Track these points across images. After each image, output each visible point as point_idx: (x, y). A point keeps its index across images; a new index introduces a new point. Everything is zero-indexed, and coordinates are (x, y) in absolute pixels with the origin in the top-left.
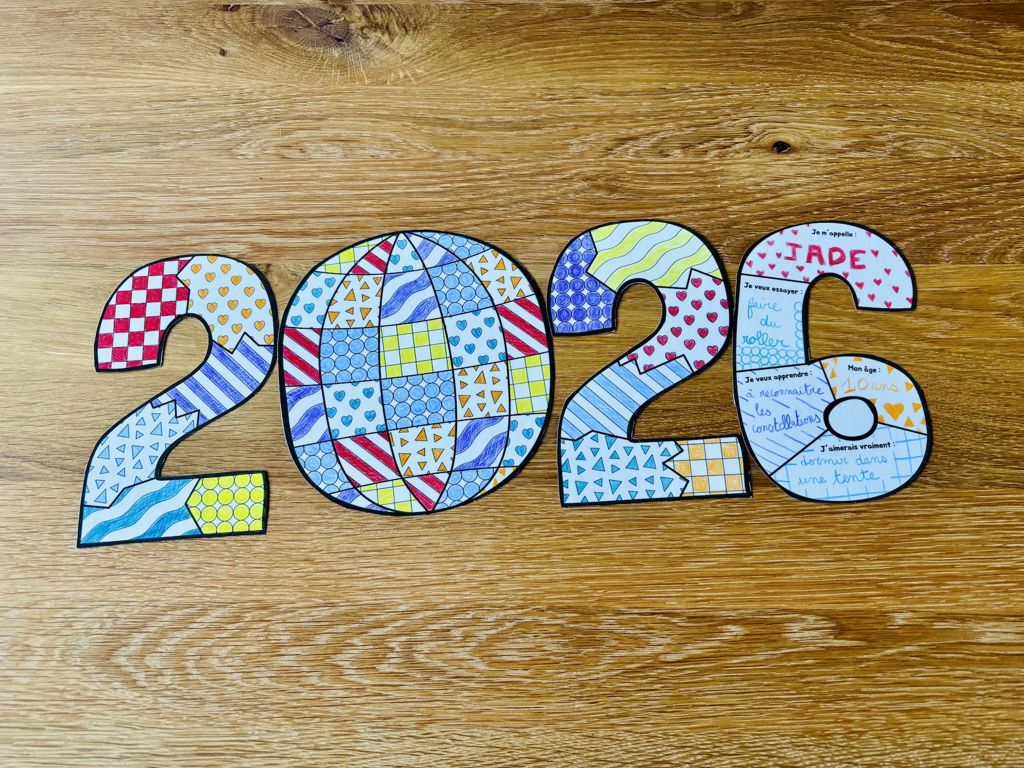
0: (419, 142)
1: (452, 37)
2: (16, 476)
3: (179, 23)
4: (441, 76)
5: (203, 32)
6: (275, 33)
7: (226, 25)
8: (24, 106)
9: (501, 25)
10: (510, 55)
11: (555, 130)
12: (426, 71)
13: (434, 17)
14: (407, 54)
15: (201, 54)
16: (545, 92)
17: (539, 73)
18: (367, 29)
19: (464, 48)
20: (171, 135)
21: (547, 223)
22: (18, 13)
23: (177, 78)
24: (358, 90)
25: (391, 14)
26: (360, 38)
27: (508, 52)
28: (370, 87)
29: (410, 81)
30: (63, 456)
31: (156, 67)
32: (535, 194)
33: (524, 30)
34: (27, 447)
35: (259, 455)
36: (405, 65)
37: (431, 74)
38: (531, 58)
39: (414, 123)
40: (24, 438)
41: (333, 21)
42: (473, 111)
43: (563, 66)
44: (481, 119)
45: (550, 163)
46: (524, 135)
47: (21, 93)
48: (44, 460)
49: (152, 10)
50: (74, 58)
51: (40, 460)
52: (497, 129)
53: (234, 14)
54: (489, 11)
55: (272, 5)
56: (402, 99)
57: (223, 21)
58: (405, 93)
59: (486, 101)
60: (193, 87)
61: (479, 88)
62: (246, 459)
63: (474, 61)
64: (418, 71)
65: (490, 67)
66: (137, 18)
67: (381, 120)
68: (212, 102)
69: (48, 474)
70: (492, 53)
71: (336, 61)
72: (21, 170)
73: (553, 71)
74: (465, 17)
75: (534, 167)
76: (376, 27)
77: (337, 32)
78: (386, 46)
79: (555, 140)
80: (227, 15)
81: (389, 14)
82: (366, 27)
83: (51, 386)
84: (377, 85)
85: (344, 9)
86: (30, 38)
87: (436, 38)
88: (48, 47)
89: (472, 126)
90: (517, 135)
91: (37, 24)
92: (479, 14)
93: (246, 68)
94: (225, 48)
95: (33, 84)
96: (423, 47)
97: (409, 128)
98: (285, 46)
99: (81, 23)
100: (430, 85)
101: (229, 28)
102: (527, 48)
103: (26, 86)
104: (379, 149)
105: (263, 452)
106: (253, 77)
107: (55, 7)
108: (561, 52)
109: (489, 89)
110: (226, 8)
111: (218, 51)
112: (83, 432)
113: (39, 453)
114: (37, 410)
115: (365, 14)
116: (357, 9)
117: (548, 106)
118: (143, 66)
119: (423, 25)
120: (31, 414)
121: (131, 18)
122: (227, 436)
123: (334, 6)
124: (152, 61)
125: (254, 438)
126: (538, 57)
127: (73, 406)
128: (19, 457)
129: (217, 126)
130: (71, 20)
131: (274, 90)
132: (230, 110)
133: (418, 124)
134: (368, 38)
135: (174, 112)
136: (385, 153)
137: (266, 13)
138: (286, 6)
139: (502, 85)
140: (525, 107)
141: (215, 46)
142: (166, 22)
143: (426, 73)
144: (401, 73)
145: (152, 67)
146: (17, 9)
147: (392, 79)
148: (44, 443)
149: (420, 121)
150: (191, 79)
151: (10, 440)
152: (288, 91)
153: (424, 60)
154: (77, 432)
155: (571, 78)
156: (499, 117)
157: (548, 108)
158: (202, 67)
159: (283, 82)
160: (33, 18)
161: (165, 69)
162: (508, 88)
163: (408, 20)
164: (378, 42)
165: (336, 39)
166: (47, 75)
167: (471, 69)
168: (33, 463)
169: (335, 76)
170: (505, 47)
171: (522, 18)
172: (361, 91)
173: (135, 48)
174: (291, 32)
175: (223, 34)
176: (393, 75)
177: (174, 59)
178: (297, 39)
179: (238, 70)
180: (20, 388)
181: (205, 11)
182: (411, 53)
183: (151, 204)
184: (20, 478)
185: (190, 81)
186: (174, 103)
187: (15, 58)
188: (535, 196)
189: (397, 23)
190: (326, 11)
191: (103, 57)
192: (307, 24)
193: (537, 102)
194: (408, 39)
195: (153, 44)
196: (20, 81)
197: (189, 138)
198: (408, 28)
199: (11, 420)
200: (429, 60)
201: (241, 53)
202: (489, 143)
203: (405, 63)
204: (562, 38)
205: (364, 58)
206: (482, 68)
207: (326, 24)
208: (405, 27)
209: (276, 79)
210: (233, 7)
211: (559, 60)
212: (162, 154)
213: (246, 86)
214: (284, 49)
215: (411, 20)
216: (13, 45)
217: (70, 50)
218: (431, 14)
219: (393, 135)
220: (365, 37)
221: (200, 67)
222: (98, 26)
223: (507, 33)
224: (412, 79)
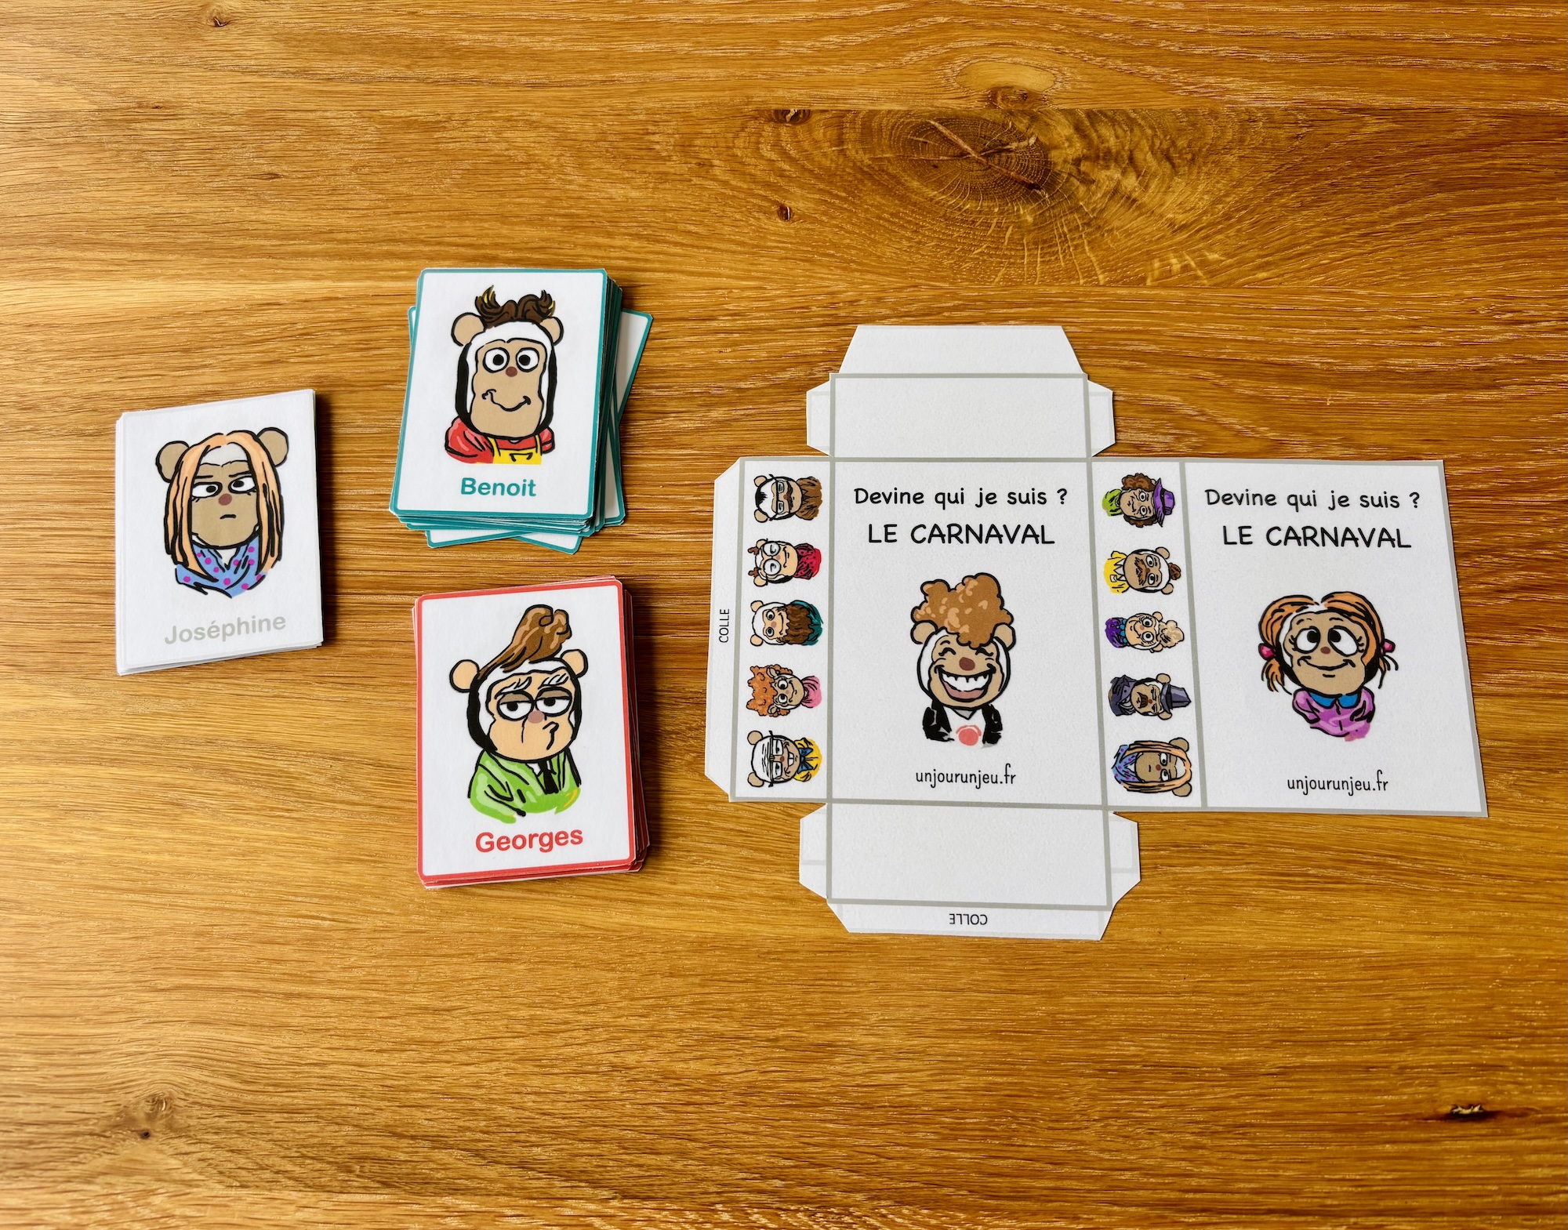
0: (1234, 416)
1: (1273, 180)
2: (419, 1184)
3: (685, 147)
4: (1260, 268)
5: (737, 167)
6: (891, 170)
7: (784, 154)
8: (367, 326)
9: (1380, 153)
10: (1409, 220)
11: (1531, 390)
12: (1229, 256)
13: (1229, 136)
14: (1181, 218)
15: (738, 217)
16: (1495, 304)
17: (1476, 261)
18: (1087, 163)
19: (1304, 206)
20: (691, 397)
21: (1545, 601)
22: (339, 123)
23: (692, 269)
24: (1086, 295)
25: (1137, 131)
26: (1077, 183)
27: (1402, 214)
28: (1110, 291)
29: (1197, 278)
30: (522, 1137)
31: (645, 244)
32: (1508, 536)
33: (1431, 165)
34: (443, 1114)
35: (962, 1143)
36: (1180, 243)
37: (1240, 263)
38: (1455, 228)
39: (1216, 372)
40: (433, 1092)
41: (1014, 145)
42: (1343, 347)
43: (1529, 247)
44: (1363, 366)
45: (1529, 465)
46: (1465, 402)
47: (359, 297)
48: (480, 1145)
49: (623, 119)
50: (468, 223)
51: (471, 1146)
52: (1403, 388)
53: (800, 129)
54: (1348, 124)
55: (880, 111)
56: (1183, 319)
57: (776, 145)
58: (1189, 304)
59: (1369, 326)
60: (729, 289)
61: (1349, 295)
62: (934, 1153)
63: (1329, 234)
64: (1213, 257)
65: (1369, 248)
66: (594, 137)
67: (1145, 365)
68: (772, 322)
69: (491, 1181)
70: (1368, 217)
71: (1029, 232)
72: (374, 470)
73: (1507, 258)
74: (1297, 137)
75: (1498, 475)
76: (1106, 158)
77: (1025, 170)
78: (1135, 201)
79: (1535, 414)
80: (784, 131)
81: (1132, 131)
82: (1086, 158)
83: (481, 969)
84: (1126, 285)
85: (1034, 118)
86: (369, 178)
87: (1240, 183)
88: (409, 198)
89: (1345, 381)
90: (1448, 401)
91: (381, 147)
92: (1327, 130)
93: (834, 246)
94: (788, 204)
95: (382, 279)
96: (1214, 204)
97: (1207, 384)
98: (914, 197)
99: (474, 146)
100: (1240, 286)
101: (792, 160)
102: (1443, 207)
103: (369, 283)
104: (1148, 430)
105: (973, 1138)
106: (854, 266)
107: (415, 112)
108: (1520, 214)
109: (1371, 297)
110: (779, 116)
111: (774, 208)
112: (561, 1079)
113: (469, 1129)
114: (454, 1026)
115: (1078, 128)
116: (1063, 120)
117: (1509, 336)
118: (618, 242)
119: (1210, 152)
120: (442, 1036)
121: (582, 137)
122: (887, 1097)
123: (1011, 113)
124: (634, 231)
125: (947, 1104)
126: (1469, 225)
127: (532, 1018)
128: (424, 1137)
129: (787, 375)
130: (454, 140)
131: (903, 295)
132: (813, 341)
133: (1226, 375)
134: (1093, 181)
135: (693, 345)
136: (1161, 438)
137: (869, 127)
138: (907, 113)
139: (1399, 289)
140: (1457, 338)
141: (765, 198)
142: (657, 147)
143: (1229, 261)
144: (1174, 261)
145: (636, 244)
146: (334, 114)
147: (1157, 273)
148: (477, 1105)
149: (1230, 367)
150: (722, 271)
151: (402, 1095)
152: (935, 298)
153: (1219, 232)
154: (548, 1080)
155: (1549, 274)
156: (1404, 361)
157: (1509, 342)
158: (743, 244)
159: (920, 278)
160: (371, 134)
161: (665, 247)
162: (1413, 295)
163: (1173, 143)
164: (1115, 191)
165: (1023, 183)
166: (414, 258)
167: (1325, 251)
168: (455, 1152)
169: (1032, 264)
170: (1394, 203)
171: (1421, 138)
172: (1092, 300)
173: (596, 202)
174: (927, 170)
175: (781, 174)
176: (1157, 264)
177: (681, 226)
178: (939, 184)
179: (821, 250)
180: (413, 972)
181: (739, 122)
182: (1190, 217)
183: (662, 550)
184: (431, 1188)
185: (719, 275)
186: (690, 324)
187: (341, 220)
188: (1509, 540)
189: (1152, 148)
190: (994, 123)
191: (530, 222)
192: (957, 152)
193: (1483, 328)
194: (1179, 183)
195: (634, 194)
196: (354, 270)
197: (729, 404)
198: (1177, 161)
199: (400, 1047)
200: (1232, 232)
201: (824, 213)
202: (1388, 419)
203: (1181, 237)
204: (1514, 186)
205: (1088, 224)
206: (1348, 250)
207: (1000, 152)
208: (1169, 159)
209: (904, 271)
210: (797, 114)
211: (1516, 234)
212: (677, 439)
213: (842, 286)
214: (915, 204)
215: (1182, 143)
216: (334, 191)
217: (457, 205)
218: (1223, 130)
219: (1176, 400)
220: (1087, 181)
221: (739, 243)
222: (511, 153)
223: (1394, 172)
224: (1200, 273)
